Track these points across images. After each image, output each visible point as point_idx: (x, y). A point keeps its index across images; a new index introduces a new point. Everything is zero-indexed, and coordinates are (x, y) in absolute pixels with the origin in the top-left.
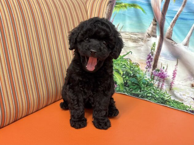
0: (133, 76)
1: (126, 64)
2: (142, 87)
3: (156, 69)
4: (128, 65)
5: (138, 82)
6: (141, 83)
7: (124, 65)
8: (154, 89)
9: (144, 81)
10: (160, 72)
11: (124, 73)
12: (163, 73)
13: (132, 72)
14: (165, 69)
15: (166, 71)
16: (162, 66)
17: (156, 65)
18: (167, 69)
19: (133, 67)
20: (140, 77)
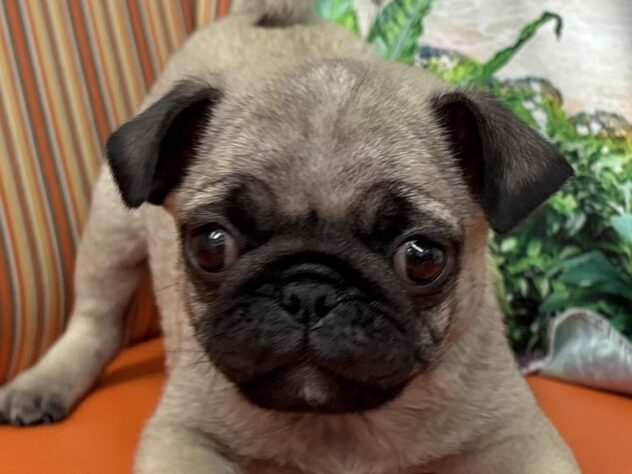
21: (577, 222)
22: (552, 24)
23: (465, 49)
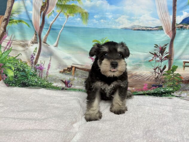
0: (23, 70)
1: (17, 63)
2: (29, 77)
3: (37, 64)
4: (19, 63)
5: (26, 74)
6: (29, 75)
7: (16, 63)
8: (37, 78)
9: (31, 73)
10: (39, 66)
11: (16, 69)
12: (41, 67)
13: (22, 68)
14: (43, 64)
15: (43, 65)
16: (41, 62)
17: (37, 62)
18: (44, 64)
19: (22, 65)
20: (28, 71)
21: (22, 70)
22: (20, 55)
23: (13, 56)
